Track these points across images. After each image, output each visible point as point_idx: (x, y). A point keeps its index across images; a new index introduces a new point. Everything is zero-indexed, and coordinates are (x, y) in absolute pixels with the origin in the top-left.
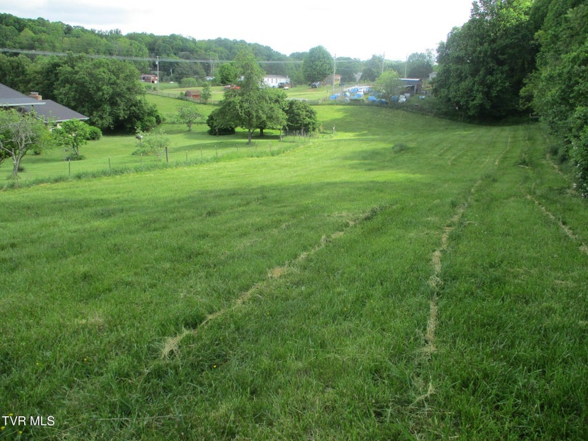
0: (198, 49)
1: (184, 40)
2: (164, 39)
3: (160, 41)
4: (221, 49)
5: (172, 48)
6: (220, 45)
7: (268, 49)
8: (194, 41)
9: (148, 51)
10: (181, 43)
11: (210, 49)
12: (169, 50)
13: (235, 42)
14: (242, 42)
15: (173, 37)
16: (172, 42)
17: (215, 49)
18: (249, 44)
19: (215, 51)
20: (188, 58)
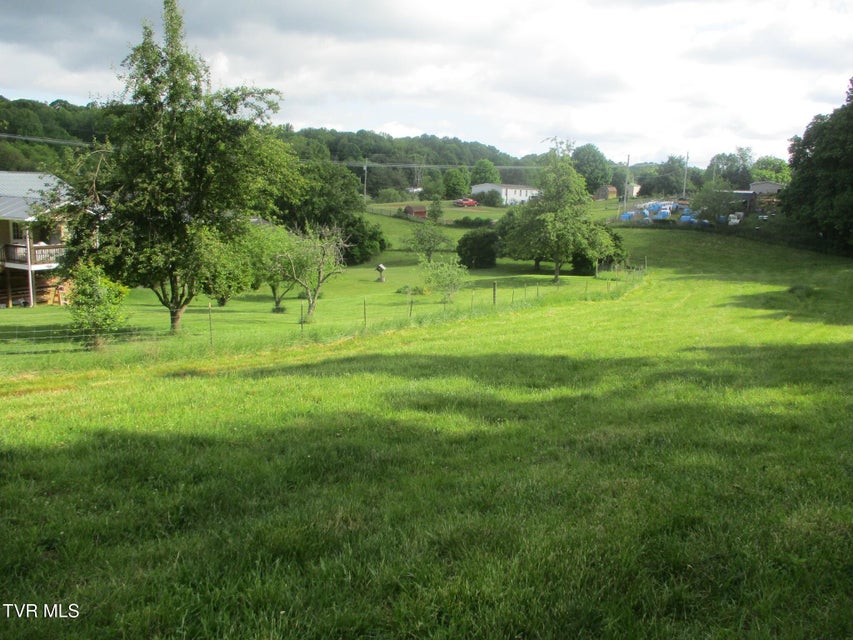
0: (396, 150)
1: (377, 138)
2: (349, 136)
3: (345, 141)
4: (426, 149)
5: (361, 148)
6: (426, 145)
7: (492, 149)
8: (390, 139)
9: (329, 153)
10: (373, 142)
11: (412, 150)
12: (357, 152)
13: (446, 141)
14: (456, 140)
15: (362, 133)
16: (361, 141)
17: (419, 150)
18: (465, 143)
19: (419, 153)
20: (382, 162)
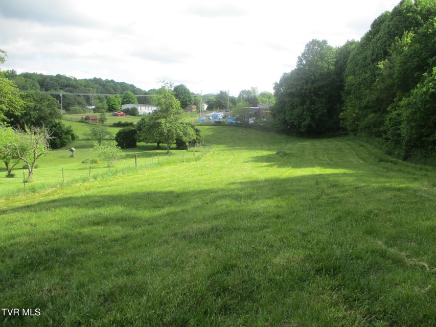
0: (79, 86)
1: (68, 79)
2: (51, 77)
3: (49, 80)
4: (97, 86)
5: (58, 84)
6: (96, 83)
7: (132, 86)
8: (75, 79)
9: (39, 87)
10: (65, 81)
11: (88, 86)
12: (56, 86)
13: (107, 81)
14: (112, 81)
15: (58, 76)
16: (58, 80)
17: (92, 86)
18: (118, 83)
20: (71, 92)
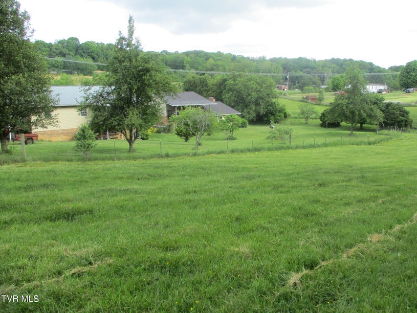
0: (317, 67)
1: (307, 61)
2: (294, 61)
3: (291, 62)
4: (334, 65)
5: (299, 66)
6: (333, 63)
7: (371, 64)
8: (315, 61)
9: (282, 70)
10: (305, 63)
11: (325, 66)
12: (297, 68)
13: (345, 60)
14: (351, 60)
15: (300, 59)
16: (299, 63)
17: (329, 66)
18: (356, 61)
19: (329, 68)
20: (309, 73)
